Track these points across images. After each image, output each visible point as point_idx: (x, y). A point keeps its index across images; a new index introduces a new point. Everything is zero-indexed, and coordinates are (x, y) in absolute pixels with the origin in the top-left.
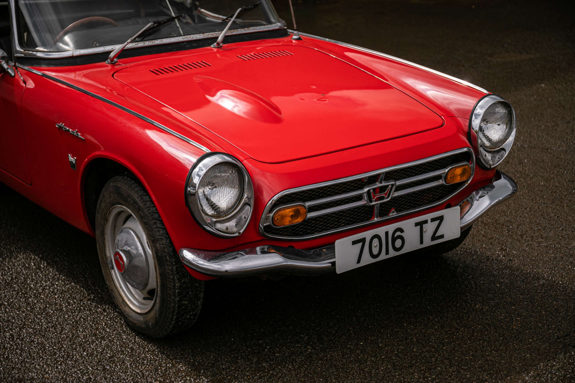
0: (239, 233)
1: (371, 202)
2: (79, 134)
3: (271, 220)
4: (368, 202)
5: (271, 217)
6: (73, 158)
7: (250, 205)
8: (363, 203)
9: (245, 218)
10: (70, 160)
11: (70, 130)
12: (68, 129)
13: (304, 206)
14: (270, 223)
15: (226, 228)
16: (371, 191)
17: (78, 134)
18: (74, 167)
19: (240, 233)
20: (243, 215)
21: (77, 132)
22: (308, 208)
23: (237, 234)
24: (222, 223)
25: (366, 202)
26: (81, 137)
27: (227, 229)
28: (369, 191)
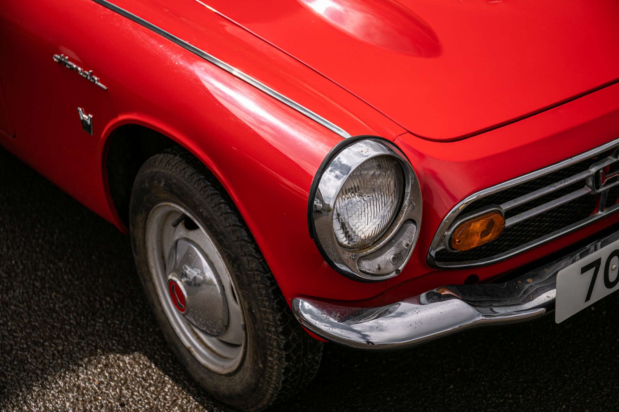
0: (397, 271)
1: (598, 188)
2: (96, 78)
3: (447, 242)
4: (593, 190)
5: (447, 238)
6: (87, 115)
7: (414, 222)
8: (586, 192)
9: (407, 245)
10: (82, 118)
11: (79, 69)
12: (75, 66)
13: (499, 212)
14: (446, 246)
15: (377, 267)
16: (601, 171)
17: (93, 79)
18: (90, 131)
19: (399, 270)
20: (404, 241)
21: (91, 74)
22: (505, 213)
23: (393, 274)
24: (369, 259)
25: (590, 190)
26: (99, 84)
27: (379, 268)
28: (598, 172)
